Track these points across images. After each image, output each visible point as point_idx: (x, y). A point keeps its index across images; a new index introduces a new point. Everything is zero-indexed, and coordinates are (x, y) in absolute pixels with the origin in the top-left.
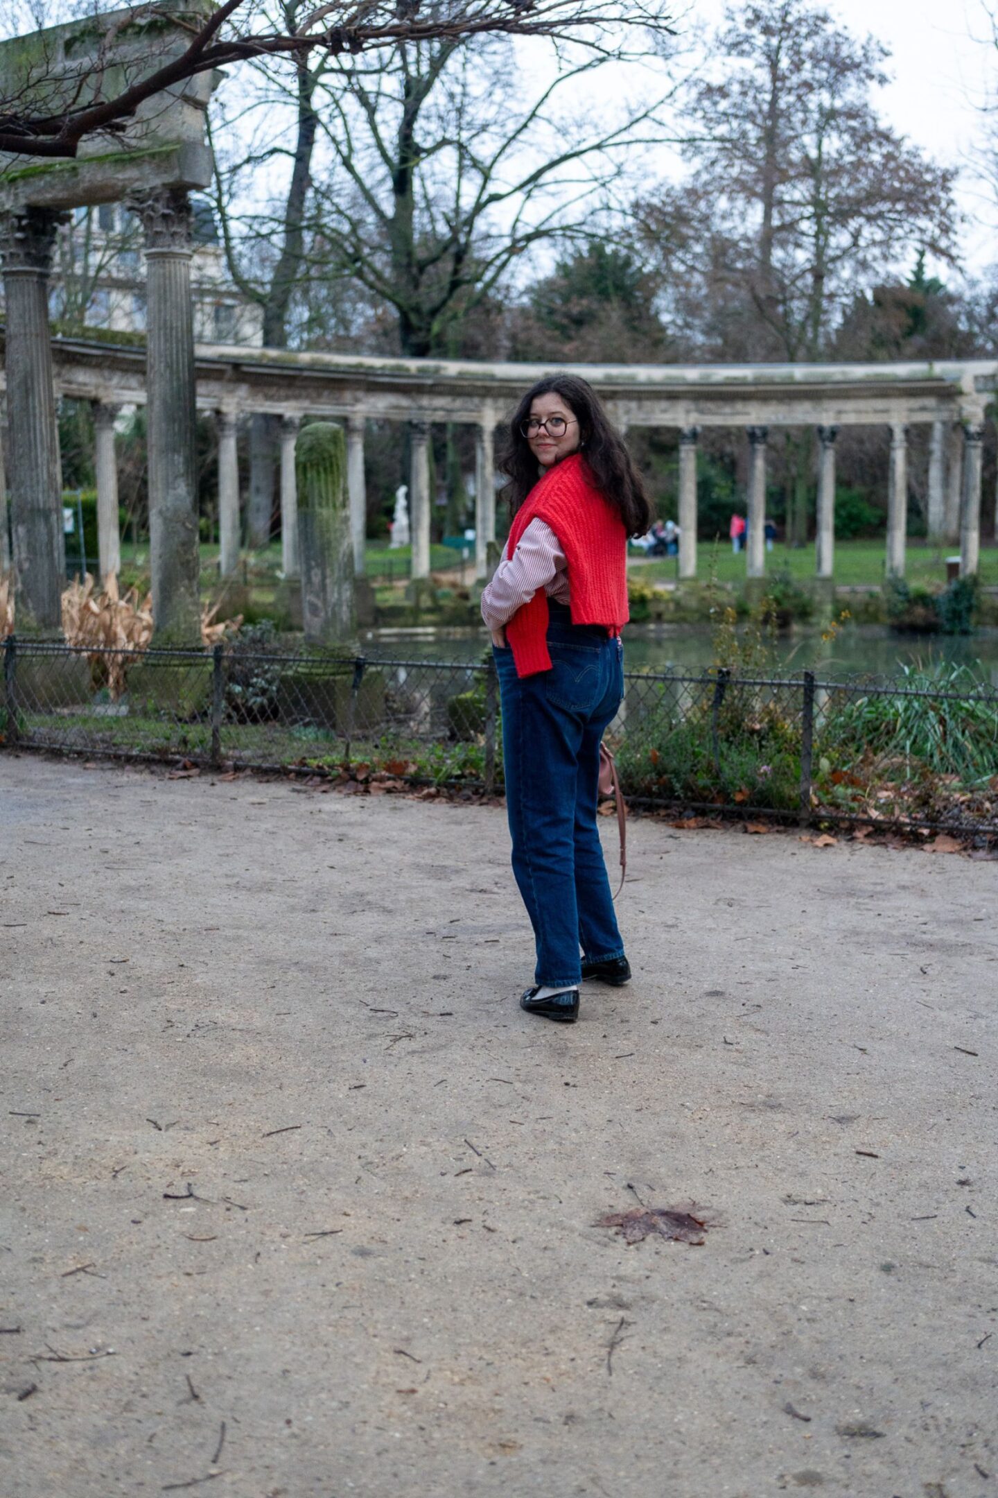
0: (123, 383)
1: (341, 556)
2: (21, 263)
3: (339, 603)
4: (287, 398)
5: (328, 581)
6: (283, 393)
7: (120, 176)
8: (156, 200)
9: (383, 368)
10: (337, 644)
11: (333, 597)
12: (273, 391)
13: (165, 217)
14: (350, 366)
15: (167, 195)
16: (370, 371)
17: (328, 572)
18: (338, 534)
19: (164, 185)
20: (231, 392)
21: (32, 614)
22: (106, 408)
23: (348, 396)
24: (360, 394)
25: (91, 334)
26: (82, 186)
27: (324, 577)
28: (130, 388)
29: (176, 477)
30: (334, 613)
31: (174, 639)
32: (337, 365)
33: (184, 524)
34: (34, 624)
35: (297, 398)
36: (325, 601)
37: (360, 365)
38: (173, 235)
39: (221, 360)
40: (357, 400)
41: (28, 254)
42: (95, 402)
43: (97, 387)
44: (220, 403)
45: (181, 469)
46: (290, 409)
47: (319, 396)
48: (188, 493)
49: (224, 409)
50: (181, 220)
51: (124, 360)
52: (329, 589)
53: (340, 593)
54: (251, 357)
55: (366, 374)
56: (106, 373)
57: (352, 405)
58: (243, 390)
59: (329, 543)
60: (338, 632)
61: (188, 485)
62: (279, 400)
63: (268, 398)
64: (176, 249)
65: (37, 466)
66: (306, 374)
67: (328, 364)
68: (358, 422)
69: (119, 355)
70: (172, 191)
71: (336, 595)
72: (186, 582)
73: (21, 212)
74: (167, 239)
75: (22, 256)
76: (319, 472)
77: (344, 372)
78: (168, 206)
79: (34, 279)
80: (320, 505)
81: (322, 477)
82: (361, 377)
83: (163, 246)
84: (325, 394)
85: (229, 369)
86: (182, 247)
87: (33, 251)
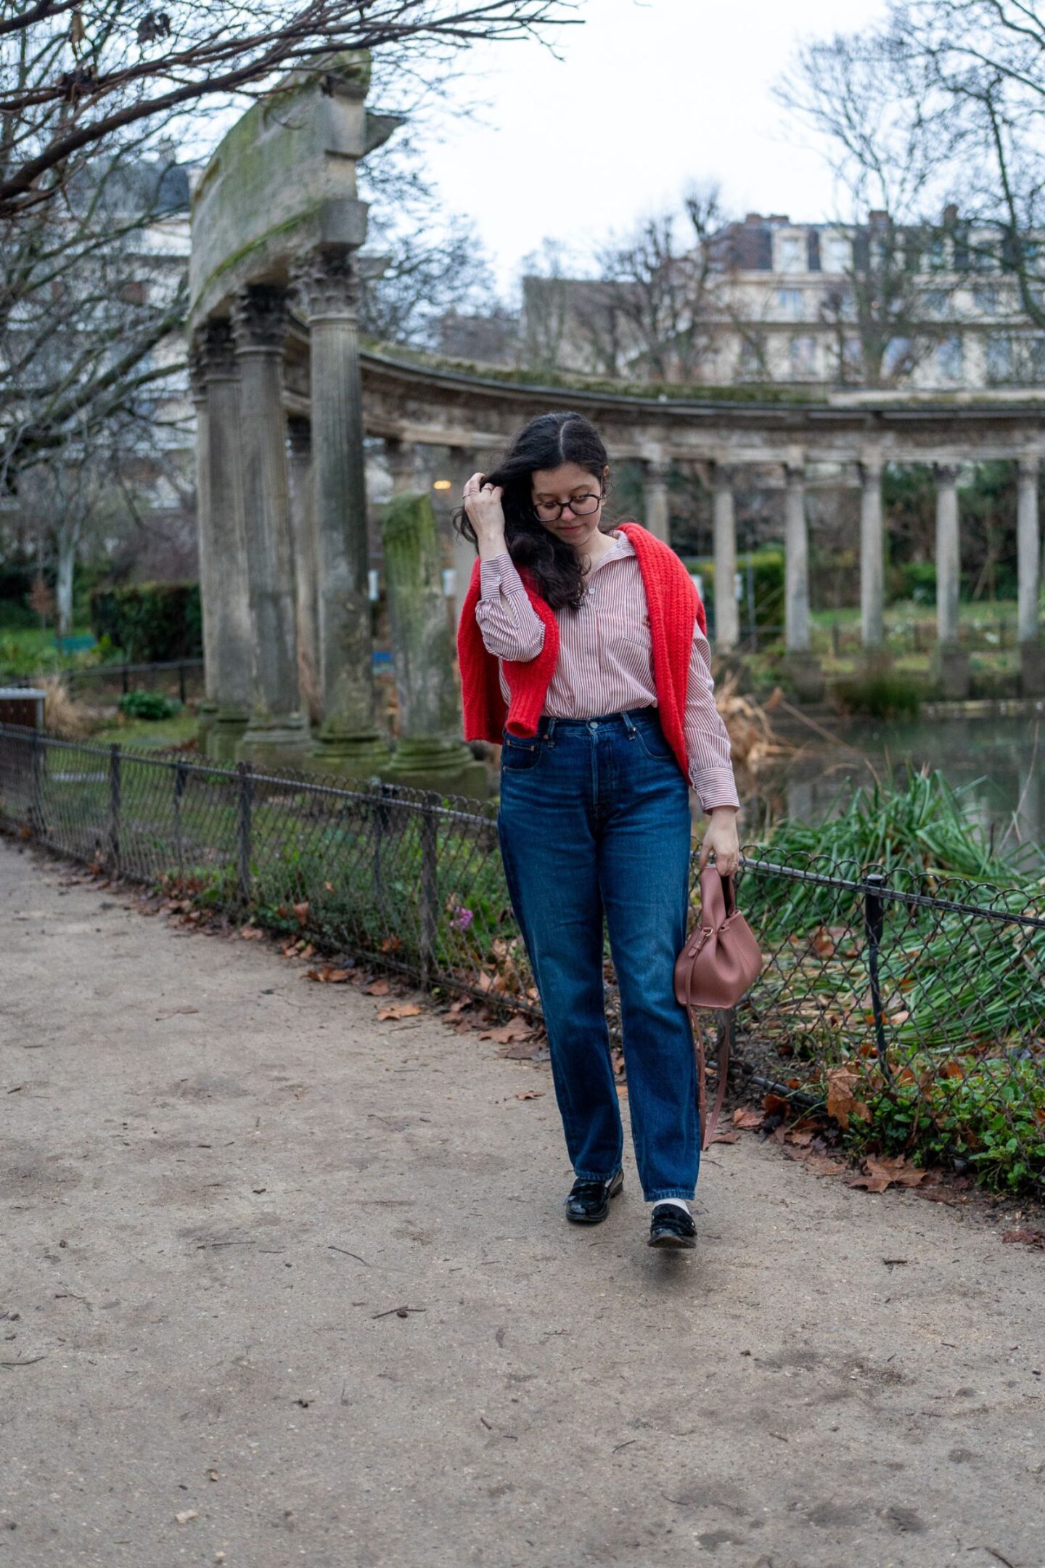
0: (745, 441)
1: (424, 638)
2: (250, 344)
3: (424, 691)
4: (942, 443)
5: (411, 667)
6: (937, 438)
7: (290, 244)
8: (311, 265)
10: (423, 735)
11: (417, 683)
12: (925, 437)
13: (319, 281)
14: (1022, 402)
15: (319, 259)
17: (411, 655)
18: (420, 614)
19: (315, 248)
20: (874, 442)
21: (264, 700)
22: (722, 469)
23: (1018, 435)
24: (1033, 433)
25: (706, 393)
26: (272, 258)
28: (752, 446)
29: (336, 556)
30: (419, 702)
31: (337, 728)
32: (1005, 402)
34: (264, 710)
35: (953, 442)
36: (409, 688)
37: (1035, 400)
38: (329, 299)
39: (864, 408)
40: (1029, 440)
41: (253, 334)
42: (711, 464)
43: (712, 448)
44: (860, 452)
45: (342, 547)
46: (943, 456)
47: (983, 437)
48: (351, 572)
49: (865, 460)
50: (337, 283)
51: (744, 418)
52: (412, 675)
53: (424, 679)
54: (899, 402)
55: (1038, 410)
56: (724, 433)
57: (1023, 445)
58: (889, 439)
59: (409, 624)
60: (425, 722)
61: (350, 564)
62: (933, 445)
63: (918, 444)
64: (332, 314)
66: (962, 415)
67: (994, 402)
68: (1030, 464)
69: (736, 413)
70: (324, 253)
71: (420, 682)
72: (348, 667)
73: (243, 292)
74: (323, 306)
75: (248, 338)
76: (395, 547)
77: (1010, 410)
78: (320, 271)
79: (262, 358)
80: (400, 583)
81: (400, 551)
82: (1031, 414)
83: (319, 313)
84: (990, 434)
85: (870, 419)
86: (340, 311)
87: (258, 331)
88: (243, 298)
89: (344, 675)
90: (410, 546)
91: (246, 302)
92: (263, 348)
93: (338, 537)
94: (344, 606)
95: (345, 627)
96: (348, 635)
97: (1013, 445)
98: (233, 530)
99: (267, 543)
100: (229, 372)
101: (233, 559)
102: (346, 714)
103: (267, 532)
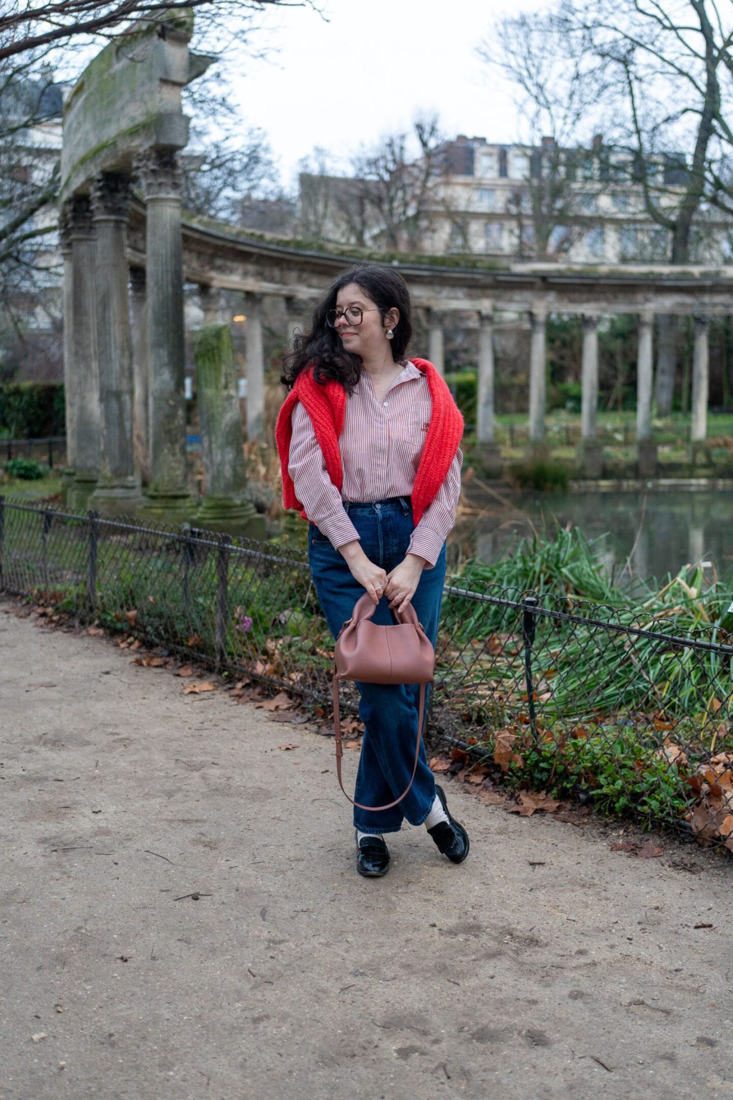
0: (452, 294)
1: (223, 426)
2: (103, 214)
3: (222, 464)
4: (588, 301)
5: (214, 446)
6: (584, 297)
7: (134, 144)
8: (148, 160)
9: (672, 274)
10: (221, 495)
11: (218, 458)
12: (577, 296)
13: (153, 171)
15: (154, 155)
16: (660, 276)
17: (213, 438)
18: (220, 409)
19: (151, 148)
20: (541, 298)
21: (108, 467)
22: (436, 314)
23: (640, 297)
24: (650, 295)
25: (426, 260)
26: (120, 153)
28: (457, 298)
29: (161, 367)
30: (218, 471)
31: (160, 488)
32: (631, 274)
34: (109, 474)
35: (596, 300)
36: (212, 461)
37: (652, 273)
38: (160, 184)
39: (535, 274)
40: (647, 300)
41: (106, 207)
42: (428, 310)
43: (429, 299)
44: (531, 304)
45: (166, 360)
46: (588, 309)
47: (616, 297)
48: (172, 378)
49: (535, 311)
50: (167, 173)
52: (214, 452)
53: (223, 455)
54: (559, 271)
55: (654, 280)
56: (437, 288)
57: (643, 304)
58: (551, 297)
59: (213, 416)
60: (223, 486)
61: (172, 372)
62: (582, 302)
63: (572, 301)
64: (163, 195)
66: (602, 282)
67: (624, 273)
68: (648, 317)
69: (446, 275)
70: (158, 152)
71: (219, 457)
72: (169, 445)
73: (99, 177)
74: (156, 189)
75: (102, 209)
76: (204, 362)
77: (635, 279)
78: (154, 164)
79: (112, 224)
80: (206, 386)
81: (207, 364)
82: (650, 283)
83: (153, 194)
84: (621, 296)
85: (538, 282)
86: (168, 193)
87: (109, 205)
88: (99, 181)
89: (166, 451)
90: (214, 361)
91: (101, 184)
92: (113, 217)
93: (164, 353)
94: (167, 402)
95: (167, 417)
96: (169, 423)
97: (637, 303)
98: (88, 346)
99: (113, 356)
100: (88, 233)
101: (88, 367)
102: (166, 478)
103: (113, 349)
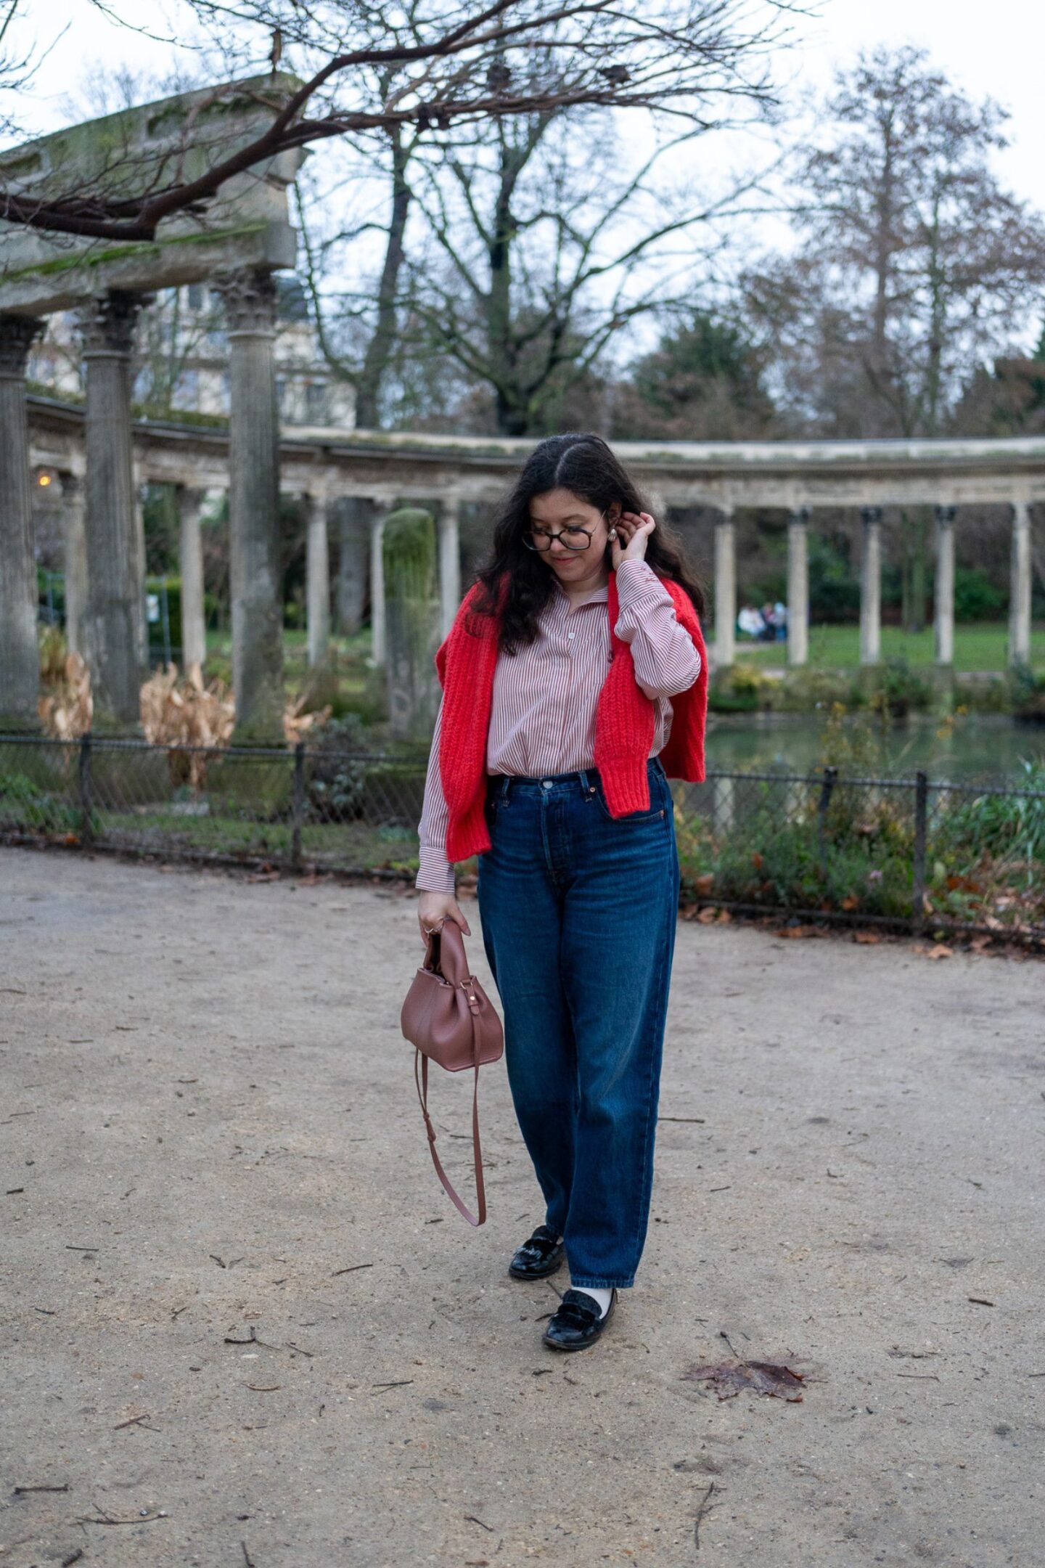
0: (210, 466)
2: (104, 348)
4: (378, 481)
6: (374, 475)
7: (204, 257)
8: (241, 281)
9: (479, 449)
12: (363, 473)
13: (250, 299)
15: (251, 276)
16: (465, 452)
18: (427, 625)
19: (249, 266)
20: (320, 475)
21: (111, 708)
23: (441, 478)
24: (454, 476)
25: (176, 418)
26: (165, 268)
27: (412, 671)
29: (259, 567)
30: (422, 708)
31: (256, 734)
32: (431, 447)
33: (267, 616)
34: (112, 719)
35: (389, 480)
36: (413, 695)
37: (453, 447)
38: (258, 317)
39: (311, 442)
40: (450, 482)
41: (109, 339)
42: (180, 487)
43: (183, 471)
44: (309, 484)
45: (265, 558)
46: (381, 492)
47: (412, 478)
48: (272, 583)
49: (313, 492)
50: (265, 302)
51: (210, 444)
52: (417, 682)
54: (340, 438)
55: (460, 455)
56: (192, 457)
57: (446, 487)
58: (333, 473)
59: (417, 633)
61: (271, 575)
62: (371, 482)
63: (359, 480)
64: (261, 331)
65: (116, 556)
66: (399, 455)
67: (421, 445)
68: (452, 504)
69: (207, 438)
71: (424, 689)
72: (269, 675)
73: (103, 295)
74: (251, 322)
75: (103, 341)
77: (438, 454)
78: (252, 288)
79: (116, 363)
80: (408, 595)
81: (410, 564)
82: (454, 459)
83: (246, 328)
84: (418, 476)
85: (318, 452)
86: (266, 329)
87: (114, 335)
88: (101, 301)
89: (265, 683)
91: (106, 306)
93: (262, 548)
95: (267, 636)
96: (269, 644)
97: (437, 486)
98: (18, 533)
99: (120, 550)
100: (16, 370)
101: (17, 564)
102: (266, 721)
103: (119, 538)
